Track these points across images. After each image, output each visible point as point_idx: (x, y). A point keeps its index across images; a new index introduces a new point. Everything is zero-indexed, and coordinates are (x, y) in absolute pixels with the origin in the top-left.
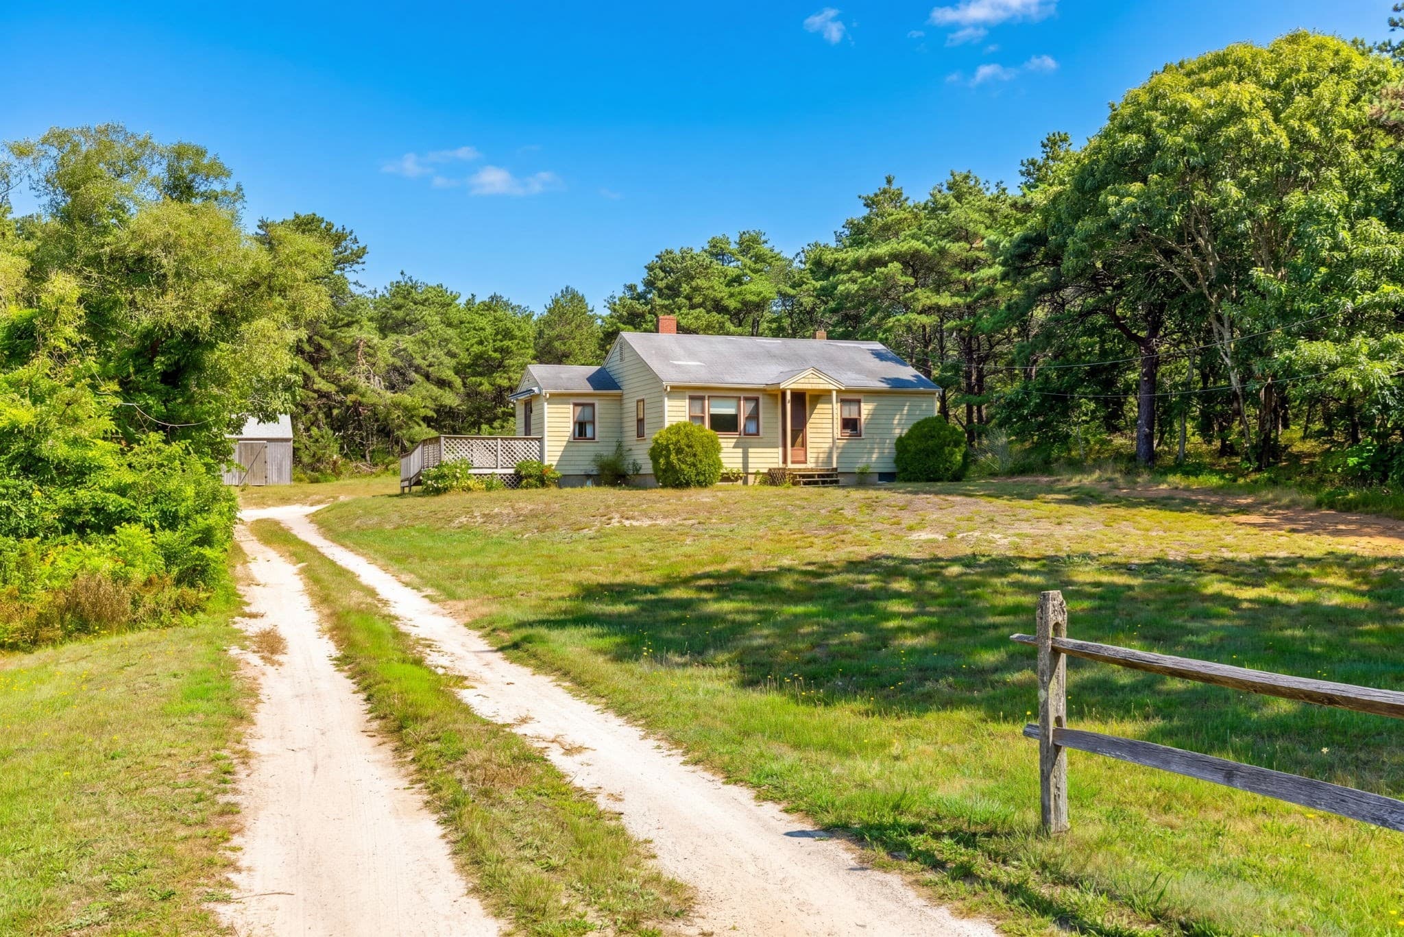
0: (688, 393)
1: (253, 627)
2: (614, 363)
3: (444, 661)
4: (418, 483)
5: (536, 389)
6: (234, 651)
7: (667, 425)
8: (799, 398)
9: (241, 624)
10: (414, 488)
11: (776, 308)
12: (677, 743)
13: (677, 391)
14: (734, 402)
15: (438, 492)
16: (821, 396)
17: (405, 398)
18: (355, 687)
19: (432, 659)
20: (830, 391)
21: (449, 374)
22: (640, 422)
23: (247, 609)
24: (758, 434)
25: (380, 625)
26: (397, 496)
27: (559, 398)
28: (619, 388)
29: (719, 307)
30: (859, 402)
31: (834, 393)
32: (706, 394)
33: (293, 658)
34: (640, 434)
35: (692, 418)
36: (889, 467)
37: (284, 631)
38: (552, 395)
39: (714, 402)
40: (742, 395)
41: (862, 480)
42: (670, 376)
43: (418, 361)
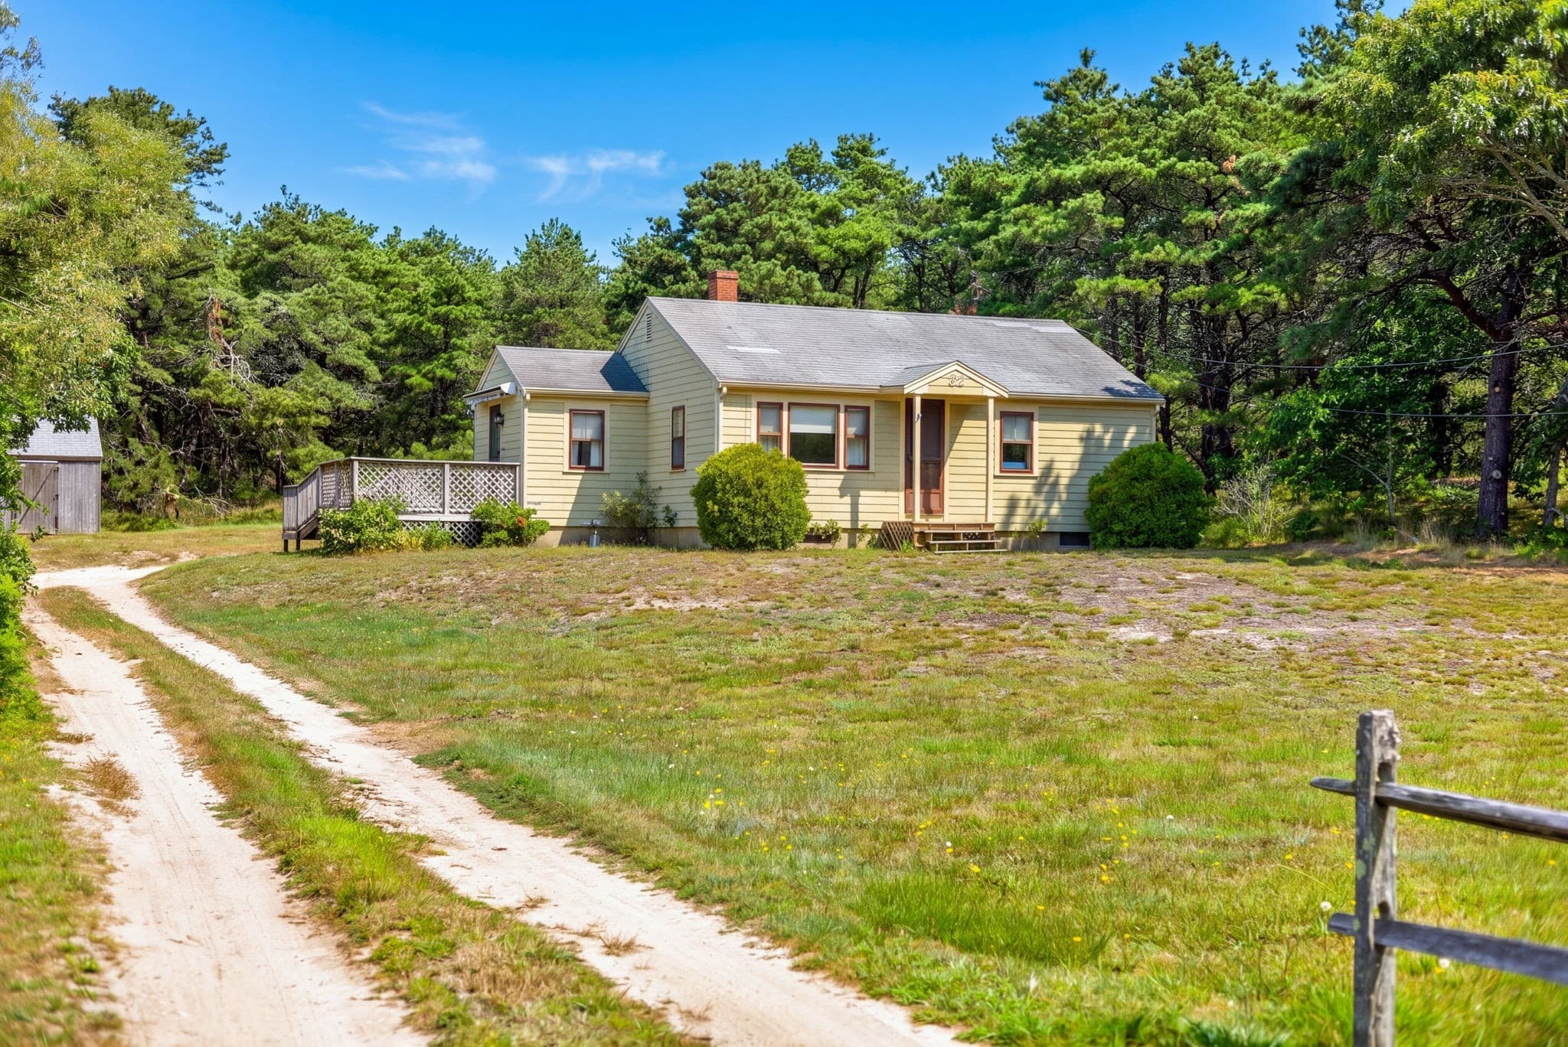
0: (756, 399)
1: (78, 757)
2: (636, 345)
3: (390, 813)
4: (313, 535)
5: (506, 387)
6: (55, 791)
7: (722, 448)
8: (934, 407)
9: (57, 751)
10: (306, 544)
11: (894, 263)
12: (779, 938)
13: (738, 394)
14: (828, 414)
15: (349, 549)
16: (971, 407)
17: (287, 397)
18: (256, 851)
19: (372, 810)
20: (986, 399)
21: (360, 360)
22: (678, 443)
23: (65, 729)
24: (866, 467)
25: (280, 755)
26: (280, 554)
27: (545, 400)
28: (643, 388)
29: (800, 258)
30: (1030, 417)
31: (991, 402)
32: (785, 400)
33: (148, 802)
34: (678, 465)
35: (763, 438)
36: (1075, 524)
37: (127, 762)
38: (534, 396)
39: (797, 412)
40: (842, 403)
41: (1034, 541)
42: (728, 370)
43: (310, 336)
